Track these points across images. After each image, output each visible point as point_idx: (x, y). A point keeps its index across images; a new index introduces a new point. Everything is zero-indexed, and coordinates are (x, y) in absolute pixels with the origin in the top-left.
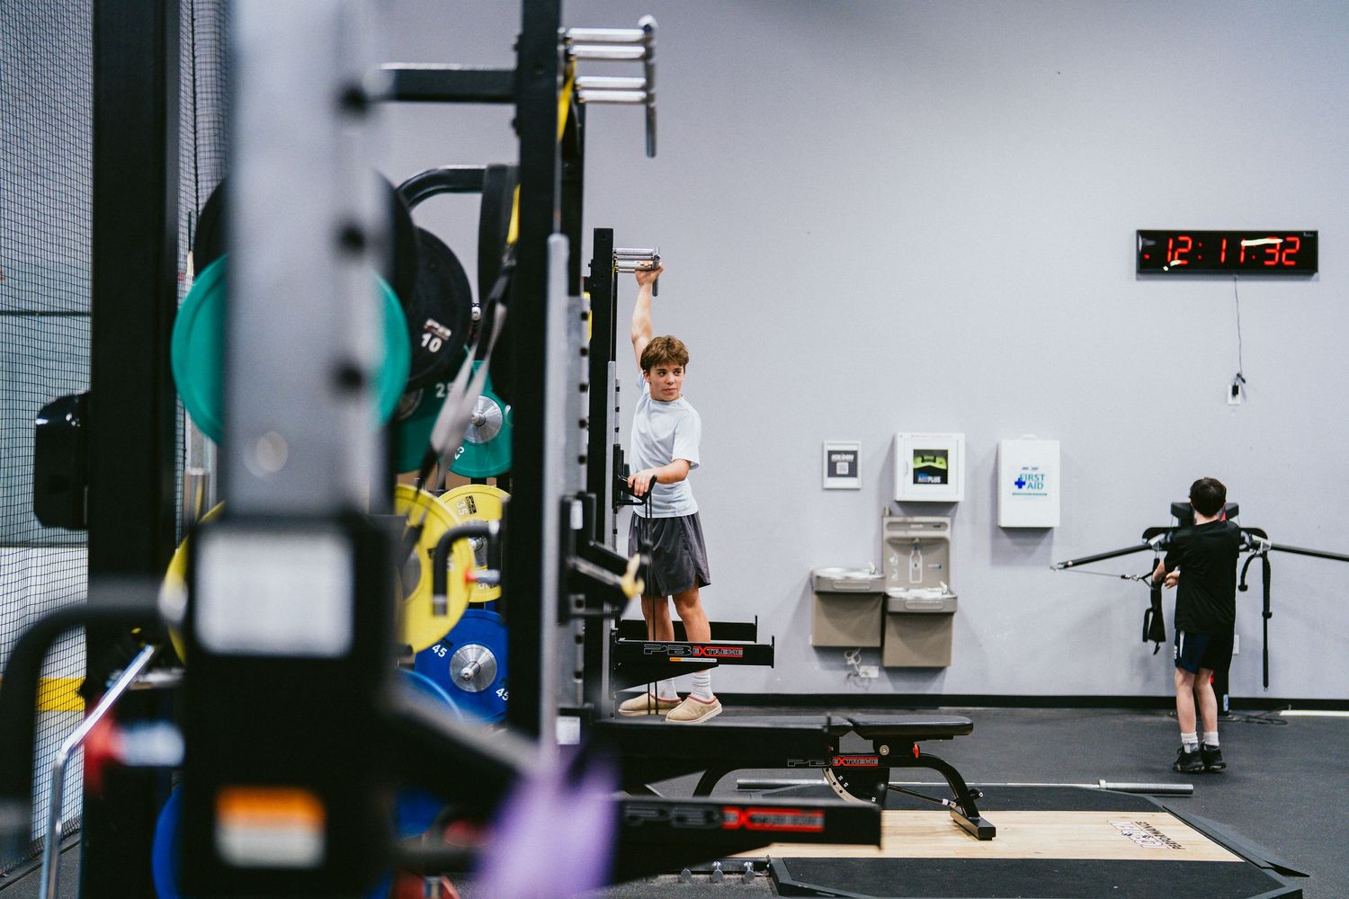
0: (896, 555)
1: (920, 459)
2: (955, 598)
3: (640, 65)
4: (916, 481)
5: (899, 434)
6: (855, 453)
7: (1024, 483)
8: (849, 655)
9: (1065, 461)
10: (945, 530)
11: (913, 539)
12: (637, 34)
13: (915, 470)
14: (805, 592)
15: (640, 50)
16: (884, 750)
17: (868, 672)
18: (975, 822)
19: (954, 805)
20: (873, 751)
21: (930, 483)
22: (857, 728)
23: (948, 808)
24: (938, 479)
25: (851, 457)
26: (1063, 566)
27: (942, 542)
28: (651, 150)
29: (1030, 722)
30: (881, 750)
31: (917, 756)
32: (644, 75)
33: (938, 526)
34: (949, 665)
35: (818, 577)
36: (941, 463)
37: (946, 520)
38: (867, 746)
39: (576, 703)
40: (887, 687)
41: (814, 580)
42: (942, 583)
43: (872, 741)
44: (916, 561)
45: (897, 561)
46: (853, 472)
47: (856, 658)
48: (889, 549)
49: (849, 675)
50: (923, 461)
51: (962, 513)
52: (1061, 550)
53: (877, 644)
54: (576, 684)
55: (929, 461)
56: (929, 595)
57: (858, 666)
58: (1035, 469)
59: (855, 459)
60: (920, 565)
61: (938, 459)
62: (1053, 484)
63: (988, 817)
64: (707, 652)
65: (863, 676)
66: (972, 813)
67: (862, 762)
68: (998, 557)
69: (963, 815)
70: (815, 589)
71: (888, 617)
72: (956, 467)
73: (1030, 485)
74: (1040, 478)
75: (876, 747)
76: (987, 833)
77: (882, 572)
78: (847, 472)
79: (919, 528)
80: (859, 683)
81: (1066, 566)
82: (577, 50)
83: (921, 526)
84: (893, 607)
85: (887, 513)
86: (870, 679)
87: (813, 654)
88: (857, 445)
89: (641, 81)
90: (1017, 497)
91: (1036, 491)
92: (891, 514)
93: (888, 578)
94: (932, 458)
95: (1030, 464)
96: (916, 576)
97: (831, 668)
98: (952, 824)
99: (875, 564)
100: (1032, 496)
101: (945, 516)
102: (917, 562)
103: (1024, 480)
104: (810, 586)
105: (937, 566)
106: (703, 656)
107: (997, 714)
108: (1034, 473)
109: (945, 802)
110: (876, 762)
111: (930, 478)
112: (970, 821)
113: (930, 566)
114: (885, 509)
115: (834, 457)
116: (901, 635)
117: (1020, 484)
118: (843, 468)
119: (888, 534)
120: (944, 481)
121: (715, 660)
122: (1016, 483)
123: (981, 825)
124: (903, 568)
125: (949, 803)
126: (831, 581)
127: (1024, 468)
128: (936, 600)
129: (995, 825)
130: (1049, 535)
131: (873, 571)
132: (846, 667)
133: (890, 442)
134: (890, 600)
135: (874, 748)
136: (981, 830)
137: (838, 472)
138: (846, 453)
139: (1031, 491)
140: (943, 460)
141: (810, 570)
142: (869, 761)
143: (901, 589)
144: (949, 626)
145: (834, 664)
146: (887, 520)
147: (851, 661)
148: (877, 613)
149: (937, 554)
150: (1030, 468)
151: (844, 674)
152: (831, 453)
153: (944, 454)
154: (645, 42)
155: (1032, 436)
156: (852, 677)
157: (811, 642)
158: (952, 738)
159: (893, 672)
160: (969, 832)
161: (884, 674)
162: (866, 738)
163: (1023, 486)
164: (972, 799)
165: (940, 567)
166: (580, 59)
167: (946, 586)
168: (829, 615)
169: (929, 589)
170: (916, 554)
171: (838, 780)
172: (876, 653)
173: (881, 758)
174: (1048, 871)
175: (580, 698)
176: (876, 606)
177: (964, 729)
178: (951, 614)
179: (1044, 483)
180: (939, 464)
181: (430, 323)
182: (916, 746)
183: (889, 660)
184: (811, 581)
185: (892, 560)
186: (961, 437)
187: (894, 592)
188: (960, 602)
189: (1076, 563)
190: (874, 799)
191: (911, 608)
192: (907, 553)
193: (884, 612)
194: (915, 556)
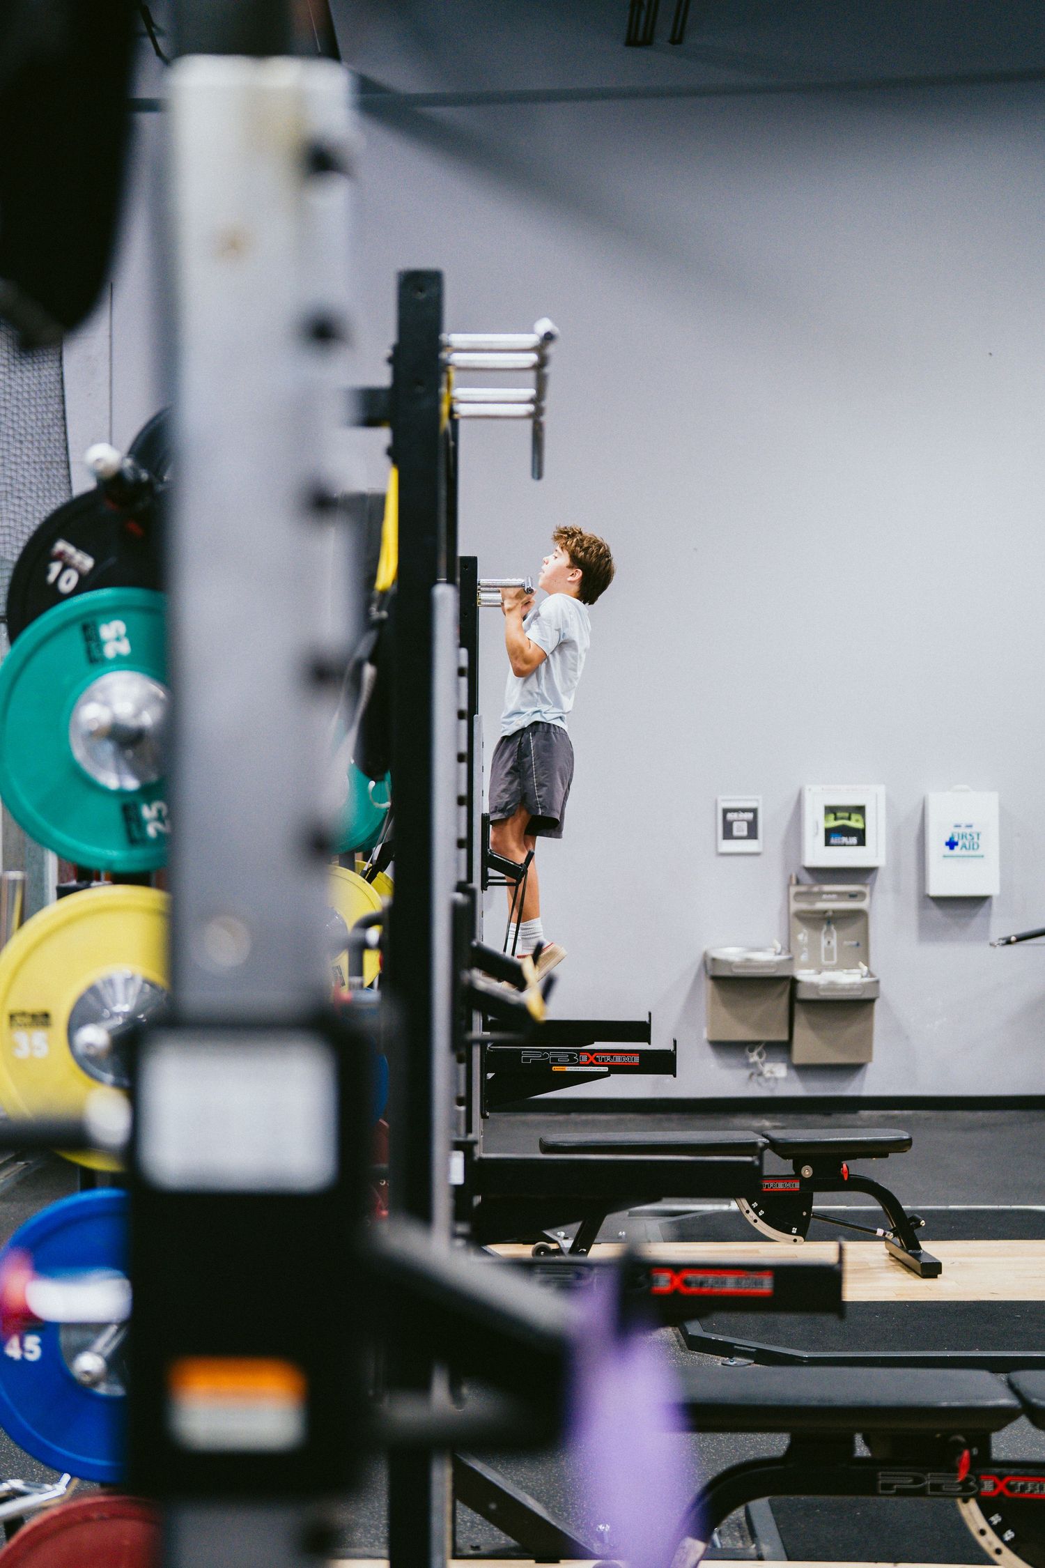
0: (805, 931)
1: (832, 816)
2: (877, 982)
3: (531, 376)
4: (827, 843)
5: (807, 787)
6: (754, 811)
7: (956, 844)
8: (752, 1050)
9: (1004, 815)
10: (863, 900)
11: (825, 912)
12: (532, 339)
13: (826, 829)
14: (698, 976)
15: (533, 358)
16: (807, 1172)
17: (774, 1070)
18: (917, 1256)
19: (890, 1236)
20: (794, 1173)
21: (845, 845)
22: (774, 1145)
23: (883, 1238)
24: (854, 840)
25: (750, 816)
26: (1004, 942)
27: (859, 915)
28: (538, 471)
29: (970, 1128)
30: (802, 1172)
31: (846, 1179)
32: (534, 386)
33: (853, 896)
34: (871, 1061)
35: (714, 960)
36: (857, 821)
37: (867, 890)
38: (786, 1167)
39: (459, 1135)
40: (796, 1088)
41: (709, 963)
42: (861, 964)
43: (791, 1161)
44: (829, 938)
45: (806, 938)
46: (752, 833)
47: (760, 1055)
48: (797, 924)
49: (752, 1075)
50: (836, 819)
51: (883, 881)
52: (1002, 924)
53: (785, 1037)
54: (459, 1112)
55: (842, 818)
56: (848, 979)
57: (763, 1064)
58: (970, 826)
59: (755, 817)
60: (834, 943)
61: (854, 817)
62: (991, 845)
63: (932, 1249)
64: (597, 1059)
65: (768, 1075)
66: (911, 1245)
67: (781, 1186)
68: (927, 931)
69: (902, 1247)
70: (711, 973)
71: (797, 1006)
72: (875, 826)
73: (964, 846)
74: (976, 837)
75: (797, 1168)
76: (932, 1270)
77: (789, 951)
78: (745, 833)
79: (831, 900)
80: (764, 1084)
81: (1009, 942)
82: (457, 358)
83: (834, 896)
84: (803, 994)
85: (794, 881)
86: (776, 1079)
87: (708, 1050)
88: (757, 800)
89: (531, 392)
90: (949, 860)
91: (971, 853)
92: (798, 882)
93: (796, 959)
94: (847, 815)
95: (964, 821)
96: (829, 956)
97: (730, 1067)
98: (887, 1258)
99: (780, 943)
100: (966, 858)
101: (864, 884)
102: (830, 940)
103: (956, 839)
104: (704, 973)
105: (854, 943)
106: (591, 1064)
107: (927, 1119)
108: (968, 831)
109: (880, 1232)
110: (797, 1185)
111: (844, 840)
112: (911, 1254)
113: (846, 943)
114: (791, 877)
115: (730, 816)
116: (813, 1027)
117: (952, 844)
118: (740, 828)
119: (796, 906)
120: (862, 842)
121: (606, 1069)
122: (947, 844)
123: (924, 1260)
124: (814, 946)
125: (885, 1234)
126: (728, 964)
127: (957, 826)
128: (854, 984)
129: (940, 1259)
130: (987, 904)
131: (779, 951)
132: (749, 1065)
133: (795, 798)
134: (800, 985)
135: (795, 1170)
136: (924, 1266)
137: (735, 833)
138: (744, 810)
139: (964, 852)
140: (859, 817)
141: (704, 950)
142: (789, 1185)
143: (812, 971)
144: (870, 1015)
145: (733, 1061)
146: (794, 890)
147: (754, 1058)
148: (784, 1000)
149: (854, 929)
150: (963, 826)
151: (746, 1073)
152: (726, 811)
153: (860, 810)
154: (540, 349)
155: (965, 787)
156: (755, 1077)
157: (705, 1035)
158: (886, 1156)
159: (805, 1070)
160: (908, 1268)
161: (793, 1074)
162: (785, 1157)
163: (956, 847)
164: (912, 1228)
165: (858, 945)
166: (459, 369)
167: (865, 968)
168: (726, 1004)
169: (845, 971)
170: (829, 930)
171: (752, 1207)
172: (782, 1048)
173: (803, 1181)
174: (1008, 1316)
175: (463, 1129)
176: (781, 995)
177: (901, 1146)
178: (871, 1001)
179: (980, 842)
180: (855, 823)
181: (61, 546)
182: (844, 1166)
183: (799, 1056)
184: (705, 963)
185: (801, 937)
186: (881, 790)
187: (805, 975)
188: (882, 985)
189: (1021, 939)
190: (794, 1230)
191: (824, 995)
192: (818, 928)
193: (793, 999)
194: (828, 932)
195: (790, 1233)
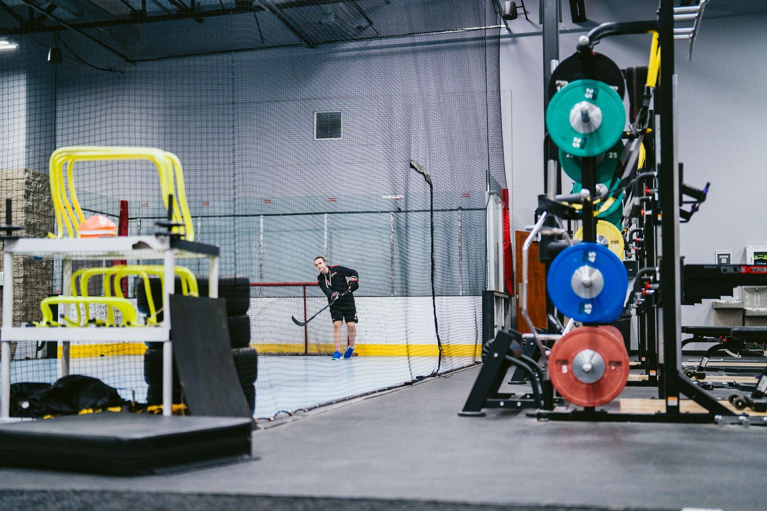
0: (748, 295)
5: (748, 246)
6: (729, 255)
11: (756, 289)
13: (755, 260)
14: (710, 309)
25: (727, 257)
35: (715, 302)
41: (714, 304)
45: (749, 297)
46: (728, 262)
48: (745, 292)
50: (758, 257)
59: (729, 257)
61: (765, 256)
70: (714, 307)
71: (746, 319)
77: (743, 301)
78: (726, 262)
84: (747, 314)
88: (730, 251)
93: (745, 303)
94: (762, 255)
96: (757, 303)
99: (739, 297)
102: (758, 298)
104: (712, 308)
105: (766, 299)
111: (762, 264)
113: (763, 299)
115: (720, 257)
118: (724, 260)
124: (751, 300)
126: (720, 304)
128: (765, 311)
131: (738, 300)
133: (744, 250)
134: (746, 312)
137: (722, 262)
138: (725, 254)
143: (751, 307)
148: (741, 317)
149: (766, 294)
152: (719, 255)
168: (721, 318)
169: (763, 308)
176: (740, 315)
180: (765, 258)
184: (712, 303)
185: (747, 297)
187: (748, 308)
190: (738, 353)
191: (755, 314)
192: (753, 294)
193: (744, 317)
194: (757, 294)
195: (737, 354)
